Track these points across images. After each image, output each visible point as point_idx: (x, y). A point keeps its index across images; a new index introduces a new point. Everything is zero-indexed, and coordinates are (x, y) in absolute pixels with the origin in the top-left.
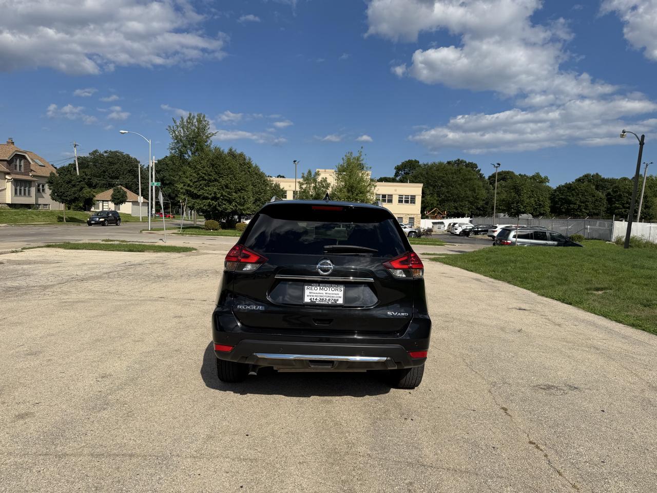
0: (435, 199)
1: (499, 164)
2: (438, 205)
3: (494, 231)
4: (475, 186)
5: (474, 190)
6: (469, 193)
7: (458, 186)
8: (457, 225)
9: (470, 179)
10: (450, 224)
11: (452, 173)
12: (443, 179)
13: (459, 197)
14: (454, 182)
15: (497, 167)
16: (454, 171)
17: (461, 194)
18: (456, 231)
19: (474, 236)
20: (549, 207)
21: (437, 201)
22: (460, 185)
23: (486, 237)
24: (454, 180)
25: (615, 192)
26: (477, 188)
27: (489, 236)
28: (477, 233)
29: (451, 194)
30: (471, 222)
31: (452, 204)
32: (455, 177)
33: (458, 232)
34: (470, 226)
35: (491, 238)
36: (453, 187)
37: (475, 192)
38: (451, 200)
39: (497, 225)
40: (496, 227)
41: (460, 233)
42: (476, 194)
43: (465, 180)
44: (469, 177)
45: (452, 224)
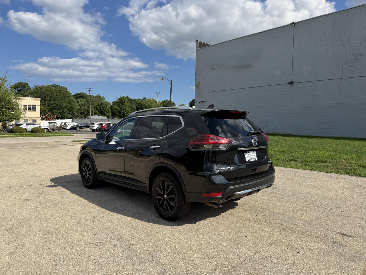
0: (46, 108)
1: (91, 89)
2: (49, 111)
3: (93, 126)
4: (71, 101)
5: (70, 103)
6: (68, 105)
7: (61, 100)
8: (67, 124)
9: (67, 97)
10: (62, 123)
11: (56, 93)
12: (51, 95)
13: (61, 107)
14: (57, 98)
15: (90, 90)
16: (57, 91)
17: (63, 105)
18: (67, 127)
19: (79, 129)
20: (111, 113)
21: (48, 109)
22: (62, 99)
23: (88, 129)
24: (58, 96)
25: (139, 106)
26: (72, 102)
27: (90, 129)
28: (80, 127)
29: (57, 105)
30: (72, 121)
31: (58, 111)
32: (58, 94)
33: (69, 128)
34: (74, 124)
35: (91, 130)
36: (57, 101)
37: (71, 104)
38: (57, 109)
39: (95, 123)
40: (94, 124)
41: (70, 128)
42: (72, 105)
43: (65, 97)
44: (67, 95)
45: (63, 123)
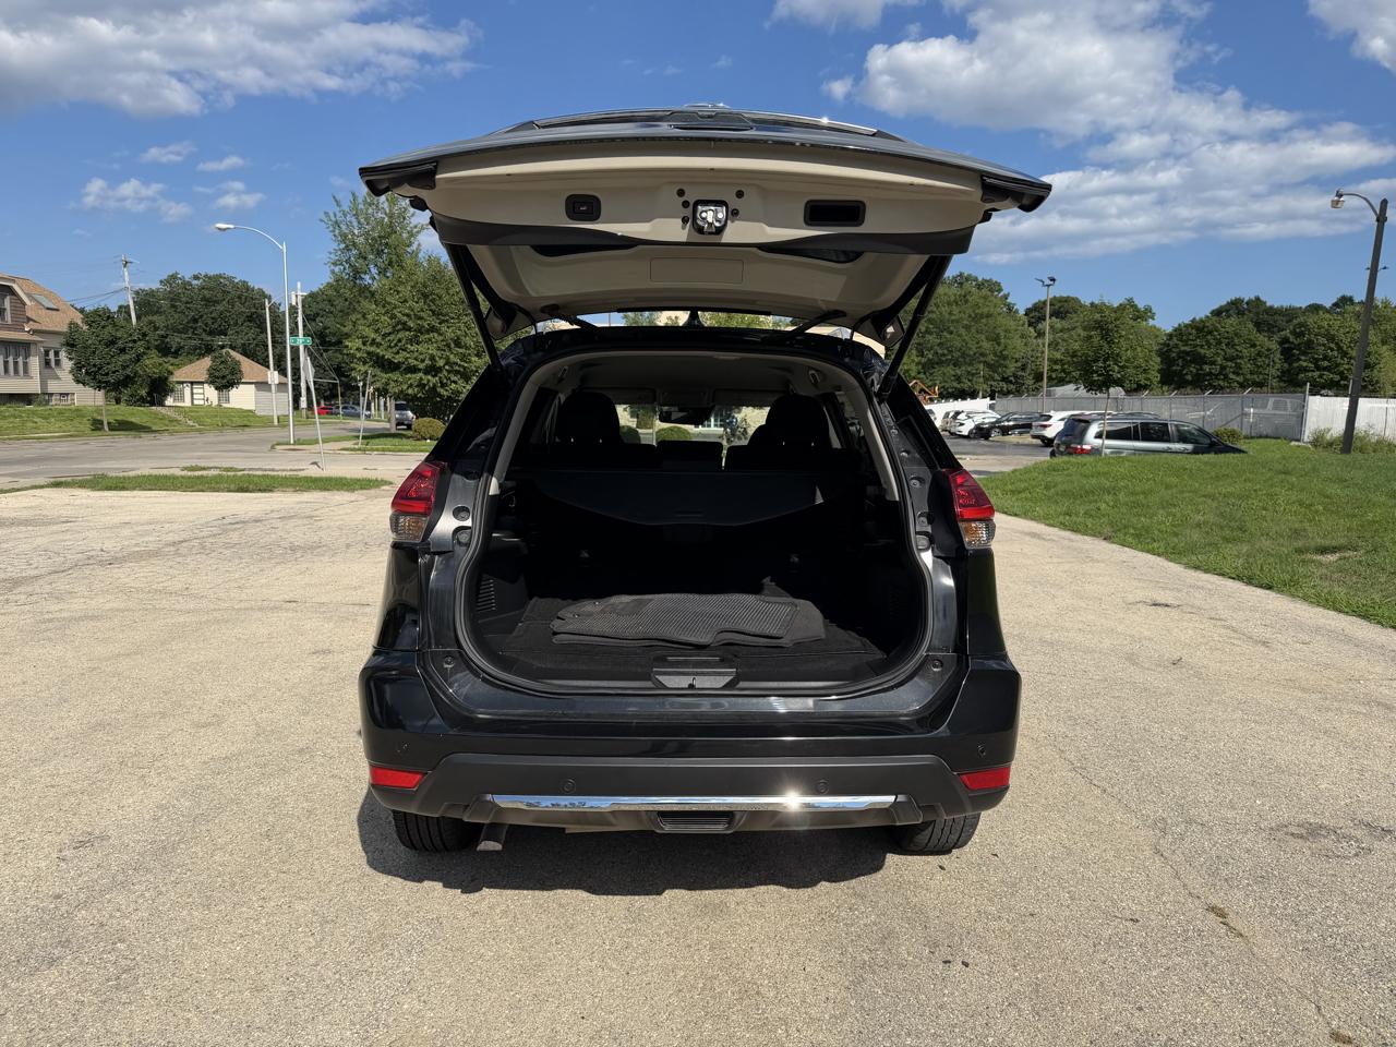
0: (913, 361)
1: (1053, 280)
2: (919, 373)
3: (1045, 426)
4: (998, 330)
5: (996, 340)
6: (986, 345)
7: (963, 331)
8: (961, 417)
9: (989, 316)
10: (947, 414)
11: (949, 304)
12: (930, 316)
13: (964, 355)
14: (953, 321)
15: (1048, 286)
16: (952, 298)
17: (970, 349)
18: (961, 428)
19: (1001, 438)
20: (1159, 371)
21: (918, 364)
22: (967, 328)
23: (1027, 439)
24: (953, 318)
25: (1299, 335)
26: (1002, 334)
27: (1035, 437)
28: (1005, 431)
29: (947, 348)
30: (991, 407)
31: (950, 370)
32: (956, 310)
33: (965, 431)
34: (991, 417)
35: (1039, 442)
36: (951, 333)
37: (999, 344)
38: (947, 362)
39: (1052, 413)
40: (1050, 417)
41: (970, 432)
42: (1000, 348)
43: (977, 318)
44: (986, 310)
45: (951, 414)
